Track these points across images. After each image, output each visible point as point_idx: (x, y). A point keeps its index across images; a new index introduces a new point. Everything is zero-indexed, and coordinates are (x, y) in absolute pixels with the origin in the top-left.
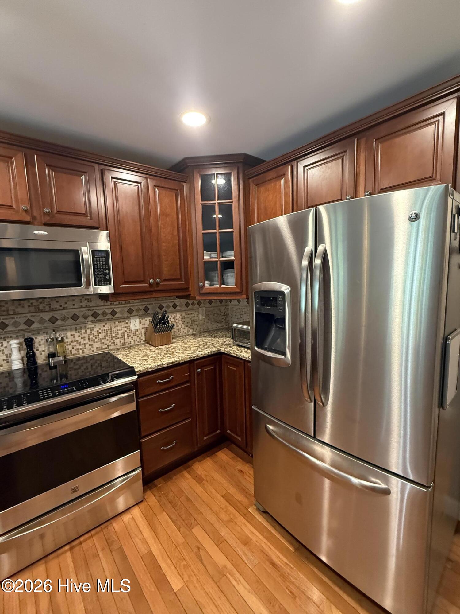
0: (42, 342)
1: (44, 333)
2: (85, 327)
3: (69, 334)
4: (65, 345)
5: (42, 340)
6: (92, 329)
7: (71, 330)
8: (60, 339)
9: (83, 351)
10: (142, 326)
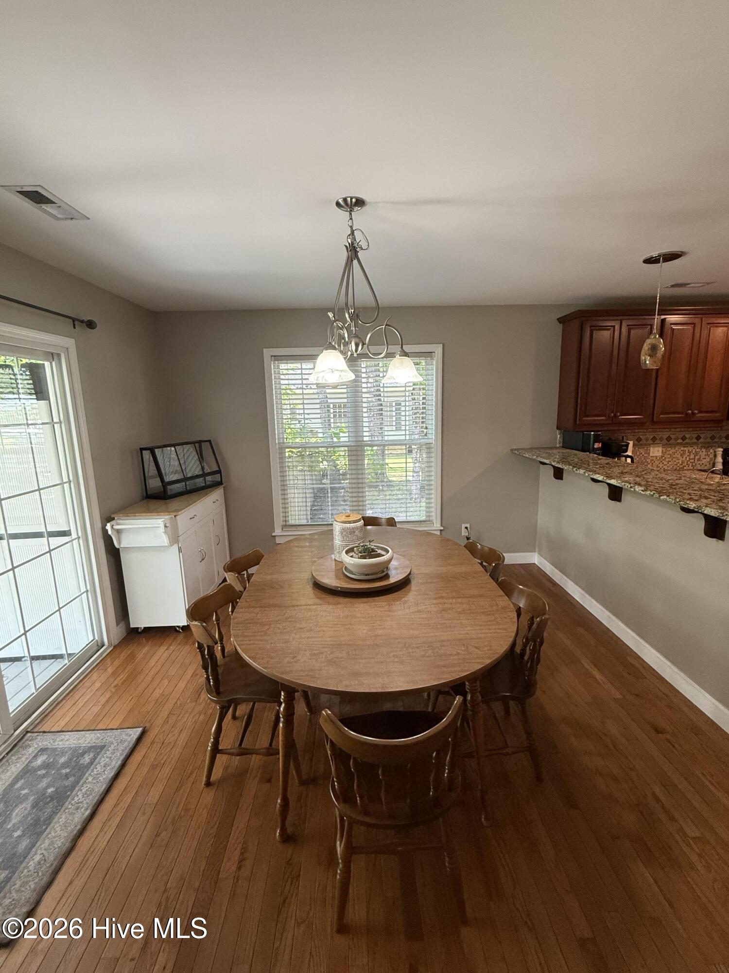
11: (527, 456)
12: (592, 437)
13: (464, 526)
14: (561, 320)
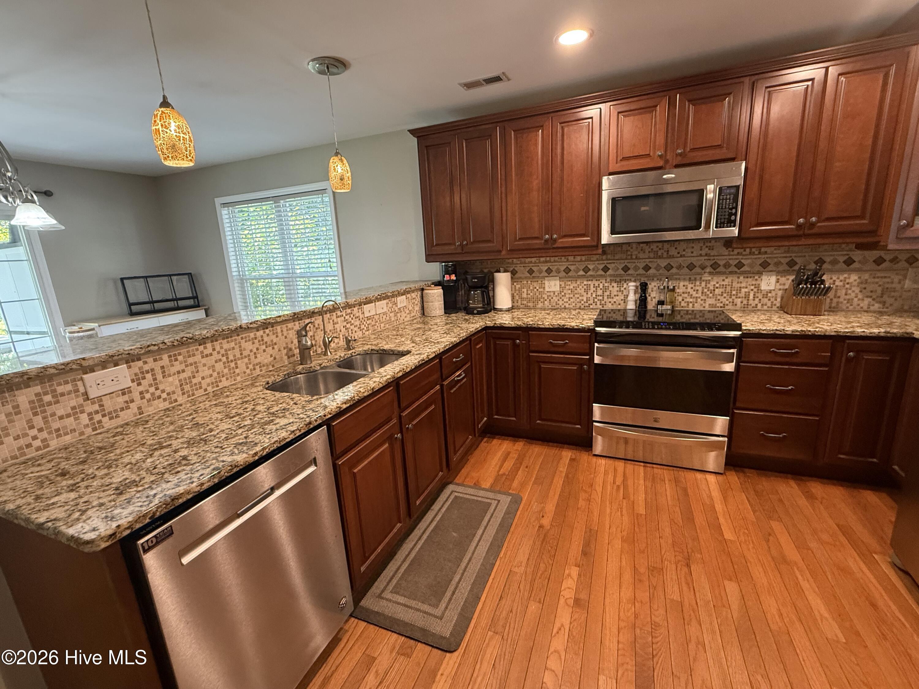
0: (655, 289)
1: (658, 279)
2: (701, 278)
3: (682, 284)
4: (676, 295)
5: (655, 286)
6: (708, 282)
7: (684, 280)
8: (672, 287)
9: (693, 305)
10: (778, 287)
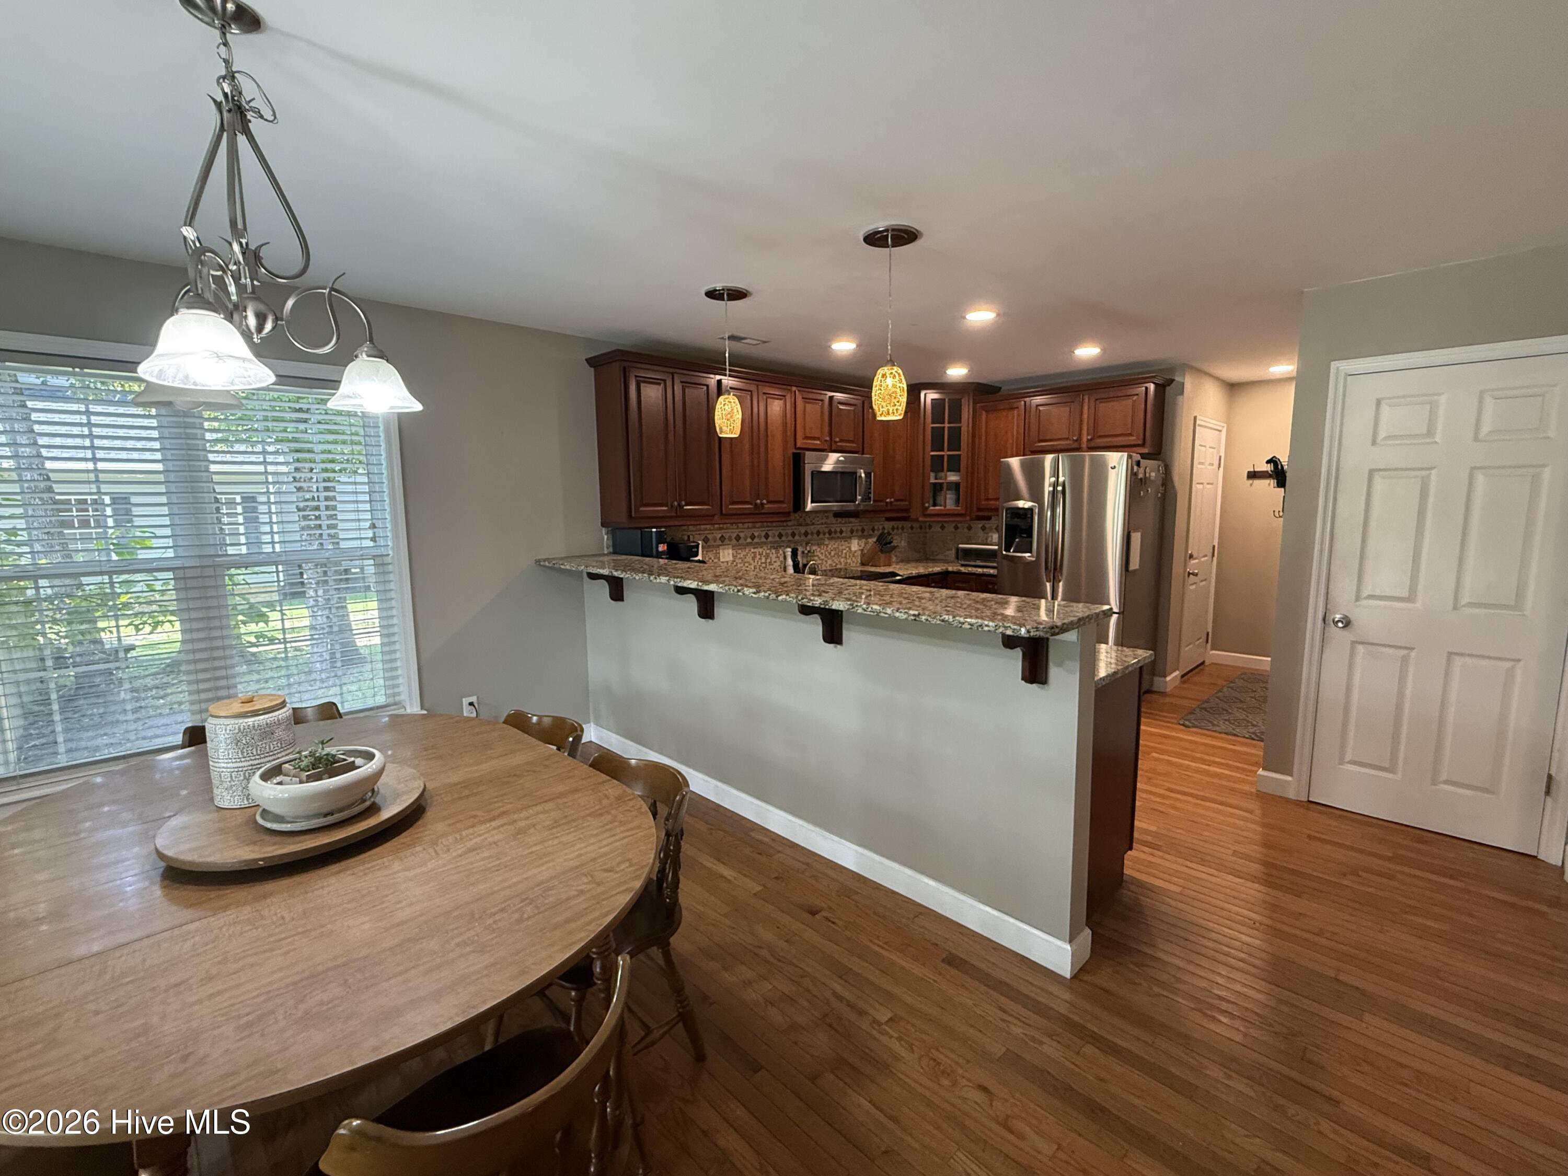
0: (800, 553)
1: (801, 545)
2: (824, 543)
3: (815, 548)
9: (822, 566)
11: (568, 567)
12: (654, 535)
13: (465, 701)
14: (592, 362)
